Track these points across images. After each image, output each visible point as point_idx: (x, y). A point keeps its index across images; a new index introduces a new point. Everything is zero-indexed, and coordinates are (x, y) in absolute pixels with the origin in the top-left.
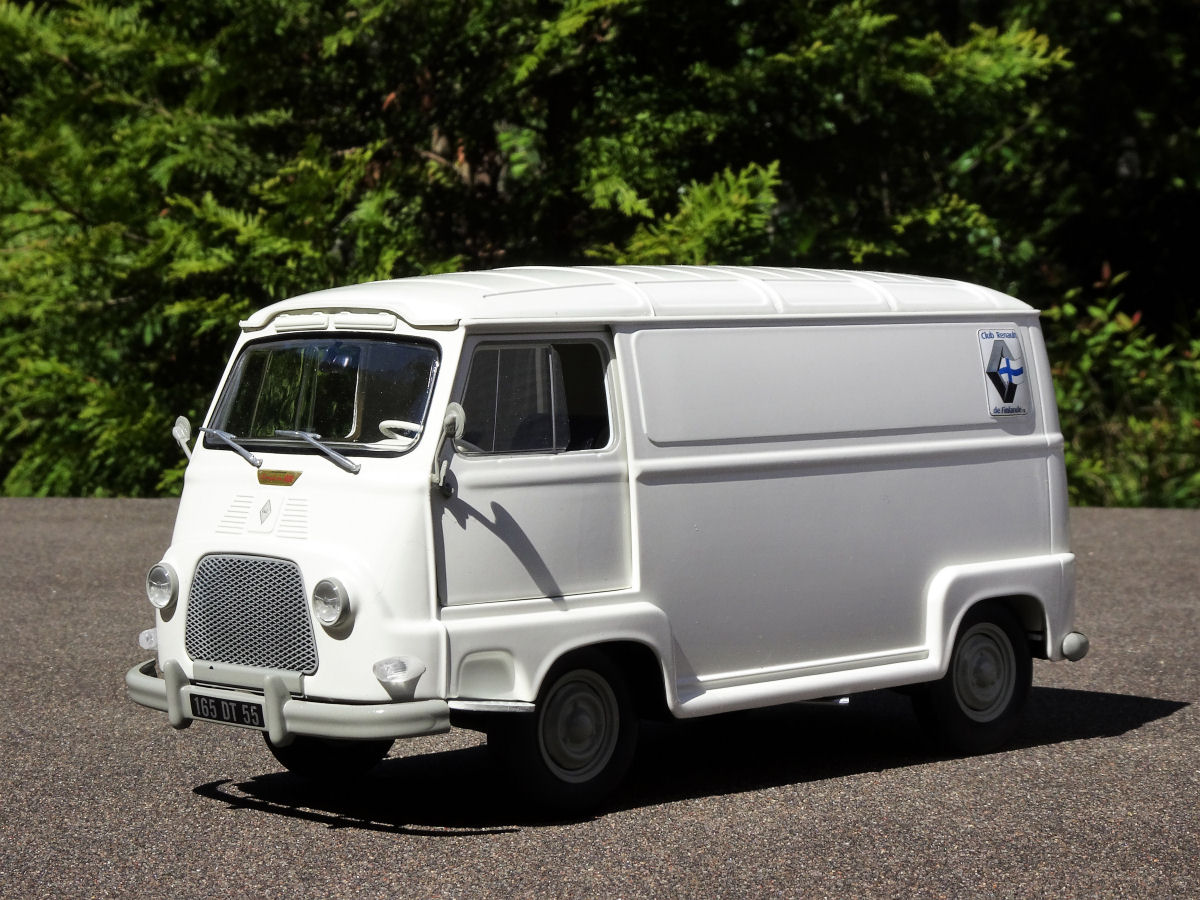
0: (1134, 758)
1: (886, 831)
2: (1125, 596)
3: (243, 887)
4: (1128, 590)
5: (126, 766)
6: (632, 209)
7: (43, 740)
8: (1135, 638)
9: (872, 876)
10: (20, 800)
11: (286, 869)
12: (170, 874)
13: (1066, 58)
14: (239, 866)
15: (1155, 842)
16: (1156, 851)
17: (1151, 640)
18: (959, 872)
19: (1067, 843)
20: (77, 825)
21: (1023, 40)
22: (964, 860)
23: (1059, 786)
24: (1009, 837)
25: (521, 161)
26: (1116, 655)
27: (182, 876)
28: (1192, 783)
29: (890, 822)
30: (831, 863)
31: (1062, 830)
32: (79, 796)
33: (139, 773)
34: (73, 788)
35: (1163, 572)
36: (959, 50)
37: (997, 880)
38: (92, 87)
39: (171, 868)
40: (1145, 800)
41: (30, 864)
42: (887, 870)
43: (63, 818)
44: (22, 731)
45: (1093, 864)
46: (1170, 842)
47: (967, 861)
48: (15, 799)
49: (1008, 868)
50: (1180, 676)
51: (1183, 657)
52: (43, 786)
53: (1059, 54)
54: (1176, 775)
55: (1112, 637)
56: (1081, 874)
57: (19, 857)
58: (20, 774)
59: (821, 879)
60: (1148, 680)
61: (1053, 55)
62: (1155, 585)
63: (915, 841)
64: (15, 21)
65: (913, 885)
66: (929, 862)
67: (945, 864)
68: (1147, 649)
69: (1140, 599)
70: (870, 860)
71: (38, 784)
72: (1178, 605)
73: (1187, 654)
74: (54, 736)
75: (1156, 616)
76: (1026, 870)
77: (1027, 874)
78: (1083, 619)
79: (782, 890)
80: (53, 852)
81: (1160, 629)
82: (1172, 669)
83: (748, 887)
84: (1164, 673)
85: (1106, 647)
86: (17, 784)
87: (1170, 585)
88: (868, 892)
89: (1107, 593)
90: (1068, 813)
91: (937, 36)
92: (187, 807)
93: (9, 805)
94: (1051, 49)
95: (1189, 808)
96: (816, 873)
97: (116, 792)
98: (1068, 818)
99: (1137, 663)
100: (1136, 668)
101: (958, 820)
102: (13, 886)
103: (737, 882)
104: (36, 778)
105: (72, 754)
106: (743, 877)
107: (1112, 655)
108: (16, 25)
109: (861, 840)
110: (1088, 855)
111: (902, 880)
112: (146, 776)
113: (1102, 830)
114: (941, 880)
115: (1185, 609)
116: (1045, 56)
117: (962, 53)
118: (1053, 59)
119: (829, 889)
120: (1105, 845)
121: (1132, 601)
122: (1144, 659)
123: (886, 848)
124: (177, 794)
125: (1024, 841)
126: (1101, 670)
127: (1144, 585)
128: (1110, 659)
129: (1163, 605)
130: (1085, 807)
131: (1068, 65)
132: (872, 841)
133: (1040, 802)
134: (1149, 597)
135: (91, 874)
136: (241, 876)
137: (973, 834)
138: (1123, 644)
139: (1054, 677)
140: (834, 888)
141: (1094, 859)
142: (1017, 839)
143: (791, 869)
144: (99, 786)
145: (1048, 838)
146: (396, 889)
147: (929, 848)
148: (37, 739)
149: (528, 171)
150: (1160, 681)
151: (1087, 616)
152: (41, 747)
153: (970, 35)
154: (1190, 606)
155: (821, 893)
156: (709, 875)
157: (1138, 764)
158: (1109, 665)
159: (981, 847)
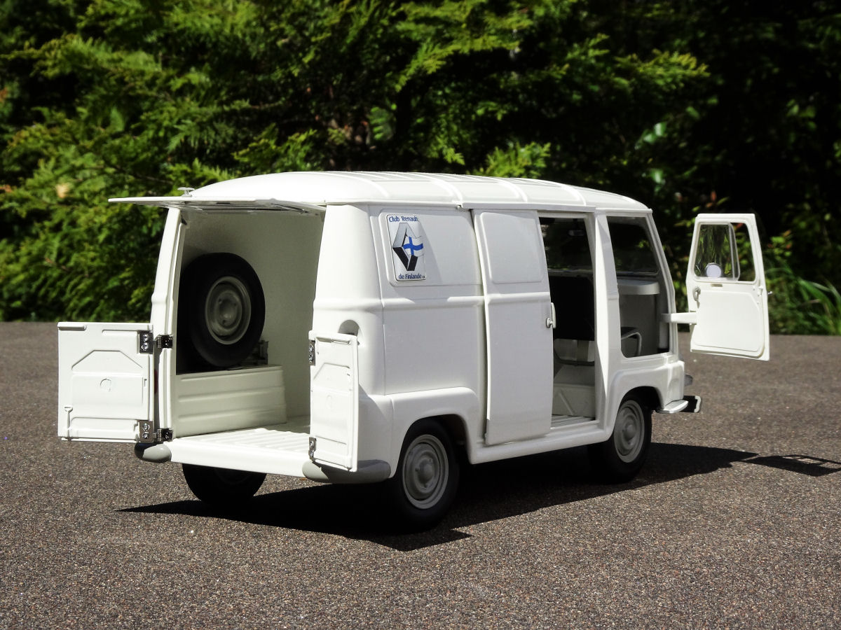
0: (744, 472)
1: (598, 512)
2: (736, 381)
3: (218, 541)
4: (738, 378)
5: (148, 472)
6: (452, 159)
7: (99, 458)
8: (743, 405)
9: (591, 537)
10: (87, 491)
11: (244, 531)
12: (175, 533)
13: (707, 71)
14: (216, 529)
15: (758, 519)
16: (759, 524)
17: (753, 406)
18: (642, 535)
19: (706, 519)
20: (120, 505)
21: (683, 59)
22: (645, 528)
23: (700, 487)
24: (672, 515)
25: (379, 132)
26: (732, 415)
27: (183, 535)
28: (779, 486)
29: (600, 506)
30: (567, 529)
31: (702, 512)
32: (121, 489)
33: (156, 476)
34: (117, 484)
35: (759, 368)
36: (647, 65)
37: (664, 540)
38: (128, 86)
39: (176, 530)
40: (750, 496)
41: (92, 527)
42: (600, 533)
43: (112, 501)
44: (87, 452)
45: (722, 531)
46: (767, 519)
47: (647, 529)
48: (83, 490)
49: (671, 534)
50: (770, 426)
51: (772, 416)
52: (100, 483)
53: (703, 68)
54: (769, 482)
55: (729, 404)
56: (714, 537)
57: (86, 523)
58: (86, 476)
59: (560, 538)
60: (751, 428)
61: (699, 69)
62: (754, 375)
63: (616, 517)
64: (82, 48)
65: (615, 542)
66: (625, 530)
67: (634, 530)
68: (750, 411)
69: (745, 383)
70: (589, 528)
71: (97, 482)
72: (767, 387)
73: (774, 414)
74: (106, 455)
75: (755, 393)
76: (682, 534)
77: (682, 537)
78: (712, 394)
79: (537, 544)
80: (106, 521)
81: (758, 400)
82: (765, 422)
83: (518, 542)
84: (761, 424)
85: (726, 410)
86: (84, 482)
87: (763, 376)
88: (588, 546)
89: (725, 380)
90: (706, 502)
91: (635, 56)
92: (185, 495)
93: (80, 493)
94: (698, 65)
95: (777, 500)
96: (558, 535)
97: (143, 486)
98: (706, 505)
99: (745, 419)
100: (744, 421)
101: (641, 506)
102: (83, 539)
103: (511, 540)
104: (96, 479)
105: (117, 465)
106: (515, 537)
107: (730, 414)
108: (82, 51)
109: (584, 517)
110: (719, 526)
111: (609, 539)
112: (161, 478)
113: (726, 512)
114: (631, 540)
115: (772, 389)
116: (695, 69)
117: (649, 67)
118: (699, 72)
119: (565, 544)
120: (728, 520)
121: (741, 384)
122: (749, 417)
123: (598, 521)
124: (179, 488)
125: (680, 518)
126: (723, 422)
127: (748, 375)
128: (729, 417)
129: (759, 386)
130: (716, 499)
131: (707, 75)
132: (591, 517)
133: (689, 496)
134: (751, 382)
135: (128, 533)
136: (218, 535)
137: (650, 514)
138: (736, 408)
139: (696, 426)
140: (568, 544)
141: (722, 528)
142: (676, 517)
143: (543, 533)
144: (133, 483)
145: (695, 516)
146: (309, 543)
147: (624, 522)
148: (96, 457)
149: (384, 137)
150: (758, 428)
151: (715, 392)
152: (98, 462)
153: (654, 56)
154: (776, 387)
155: (561, 546)
156: (495, 535)
157: (747, 475)
158: (728, 420)
159: (655, 521)
